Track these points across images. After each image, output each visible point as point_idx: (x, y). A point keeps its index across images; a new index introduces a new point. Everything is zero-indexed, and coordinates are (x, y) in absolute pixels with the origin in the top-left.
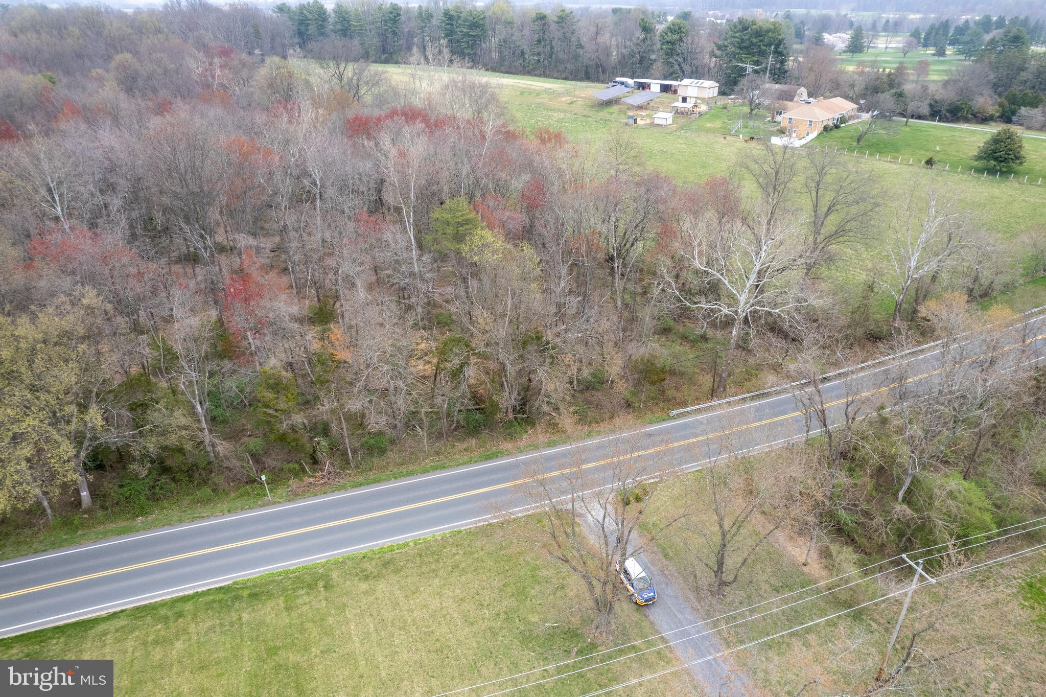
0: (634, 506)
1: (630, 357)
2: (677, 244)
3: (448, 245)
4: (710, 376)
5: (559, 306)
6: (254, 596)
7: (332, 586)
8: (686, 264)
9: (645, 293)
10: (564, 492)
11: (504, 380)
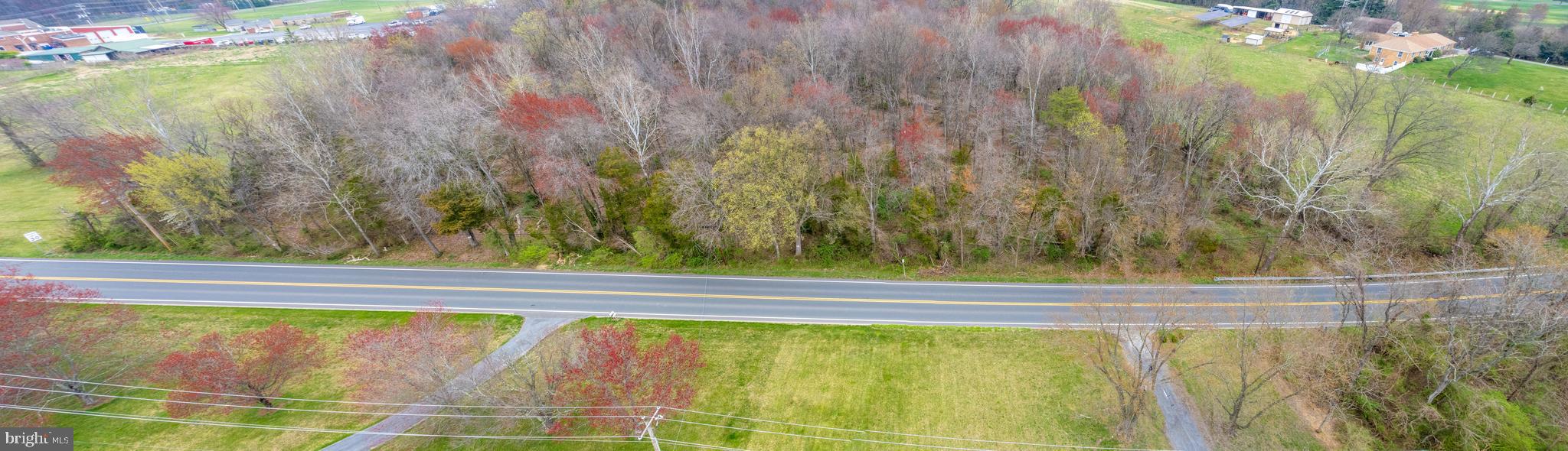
0: (1168, 346)
1: (1188, 227)
2: (1247, 143)
3: (1058, 120)
4: (1257, 255)
5: (1136, 178)
6: (883, 337)
7: (934, 345)
8: (1253, 161)
9: (1211, 179)
10: (1113, 321)
11: (1083, 226)
